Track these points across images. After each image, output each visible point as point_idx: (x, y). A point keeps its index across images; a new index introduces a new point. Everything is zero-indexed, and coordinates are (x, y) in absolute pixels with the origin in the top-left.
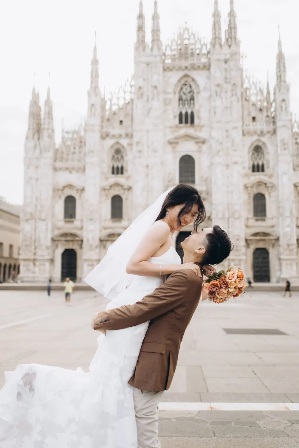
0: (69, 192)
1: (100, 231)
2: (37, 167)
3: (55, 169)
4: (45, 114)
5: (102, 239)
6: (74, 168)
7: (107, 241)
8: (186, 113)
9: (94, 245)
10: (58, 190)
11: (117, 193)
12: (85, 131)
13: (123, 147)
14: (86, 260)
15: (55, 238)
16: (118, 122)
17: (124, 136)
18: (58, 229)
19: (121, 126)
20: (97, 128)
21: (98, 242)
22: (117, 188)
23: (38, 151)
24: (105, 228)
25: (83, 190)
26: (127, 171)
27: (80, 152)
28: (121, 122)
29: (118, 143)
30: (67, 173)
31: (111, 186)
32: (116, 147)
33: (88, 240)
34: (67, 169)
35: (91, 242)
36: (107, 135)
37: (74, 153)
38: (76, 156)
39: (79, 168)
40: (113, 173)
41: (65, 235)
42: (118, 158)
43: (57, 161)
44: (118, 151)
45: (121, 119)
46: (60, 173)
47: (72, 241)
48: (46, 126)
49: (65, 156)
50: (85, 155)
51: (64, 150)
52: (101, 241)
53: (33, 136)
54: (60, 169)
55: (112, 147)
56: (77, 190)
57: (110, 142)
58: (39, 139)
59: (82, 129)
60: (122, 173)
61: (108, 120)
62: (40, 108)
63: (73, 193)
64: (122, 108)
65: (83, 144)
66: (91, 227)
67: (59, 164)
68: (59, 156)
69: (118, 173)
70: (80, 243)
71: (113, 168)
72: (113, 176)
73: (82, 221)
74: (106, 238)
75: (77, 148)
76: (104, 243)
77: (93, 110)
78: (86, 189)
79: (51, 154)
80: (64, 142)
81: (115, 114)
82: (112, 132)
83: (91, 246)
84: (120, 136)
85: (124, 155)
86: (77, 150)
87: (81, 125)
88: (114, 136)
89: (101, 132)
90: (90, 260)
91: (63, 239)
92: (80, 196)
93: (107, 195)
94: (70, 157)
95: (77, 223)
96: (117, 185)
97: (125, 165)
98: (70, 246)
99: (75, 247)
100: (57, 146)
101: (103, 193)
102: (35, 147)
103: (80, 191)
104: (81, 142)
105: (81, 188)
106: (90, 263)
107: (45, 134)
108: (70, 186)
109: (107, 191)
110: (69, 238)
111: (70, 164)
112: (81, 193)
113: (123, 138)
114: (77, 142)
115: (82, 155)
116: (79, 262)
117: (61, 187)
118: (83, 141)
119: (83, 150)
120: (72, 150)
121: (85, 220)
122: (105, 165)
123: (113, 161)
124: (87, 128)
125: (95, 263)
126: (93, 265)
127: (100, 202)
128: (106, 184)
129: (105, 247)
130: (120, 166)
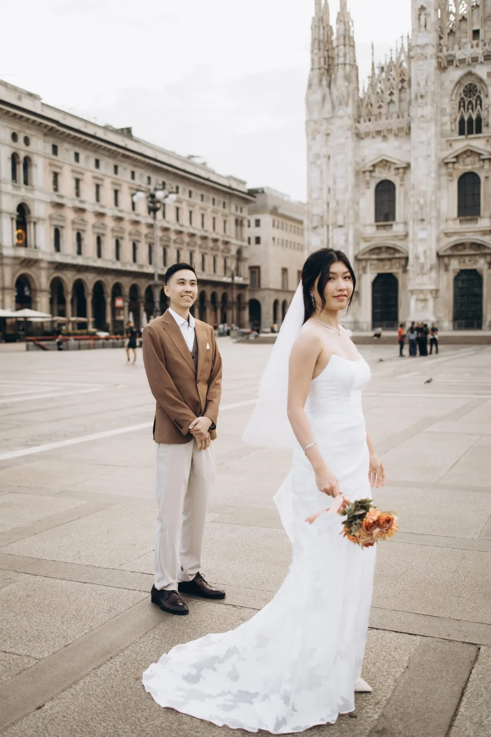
0: (382, 174)
1: (438, 240)
2: (328, 135)
3: (359, 136)
4: (338, 39)
5: (441, 253)
6: (390, 131)
7: (449, 256)
9: (428, 266)
10: (364, 172)
11: (469, 168)
12: (410, 58)
13: (481, 80)
14: (412, 292)
15: (360, 257)
16: (470, 34)
17: (481, 59)
18: (366, 240)
19: (475, 42)
20: (431, 51)
21: (434, 259)
22: (469, 160)
23: (328, 106)
24: (447, 235)
25: (407, 167)
26: (487, 125)
27: (400, 100)
28: (476, 33)
29: (470, 74)
30: (379, 139)
31: (457, 157)
32: (466, 82)
33: (417, 258)
34: (379, 132)
35: (422, 260)
36: (450, 62)
37: (391, 102)
38: (394, 108)
39: (400, 129)
40: (461, 132)
41: (378, 249)
42: (470, 102)
43: (362, 120)
44: (471, 90)
45: (476, 28)
46: (367, 142)
47: (390, 260)
48: (341, 60)
49: (375, 111)
50: (410, 103)
51: (373, 99)
52: (439, 257)
53: (321, 81)
54: (367, 134)
55: (459, 82)
56: (397, 169)
57: (455, 74)
58: (329, 86)
59: (403, 58)
60: (479, 131)
61: (452, 32)
62: (331, 27)
63: (390, 175)
64: (477, 6)
65: (405, 85)
66: (422, 235)
67: (364, 127)
68: (364, 112)
69: (470, 132)
70: (403, 262)
71: (462, 121)
72: (463, 137)
73: (405, 223)
74: (449, 252)
75: (396, 92)
76: (446, 260)
77: (423, 17)
78: (412, 166)
79: (350, 110)
80: (372, 86)
81: (464, 19)
82: (459, 54)
83: (422, 266)
84: (475, 60)
85: (482, 96)
86: (395, 98)
87: (402, 48)
88: (462, 61)
89: (438, 57)
90: (422, 291)
91: (374, 257)
92: (402, 179)
93: (450, 175)
94: (384, 110)
95: (398, 228)
96: (469, 152)
97: (484, 114)
98: (386, 269)
99: (395, 269)
100: (361, 95)
101: (444, 171)
102: (324, 99)
103: (401, 171)
104: (403, 81)
105: (404, 165)
106: (421, 297)
107: (340, 73)
108: (385, 163)
109: (450, 166)
110: (383, 256)
111: (383, 124)
112: (404, 173)
113: (481, 63)
114: (396, 83)
115: (405, 105)
116: (402, 295)
117: (368, 167)
118: (406, 78)
119: (405, 96)
120: (388, 99)
121: (411, 223)
122: (446, 119)
123: (462, 109)
124: (412, 54)
125: (429, 296)
126: (425, 300)
127: (438, 188)
128: (448, 153)
129: (447, 268)
130: (474, 117)
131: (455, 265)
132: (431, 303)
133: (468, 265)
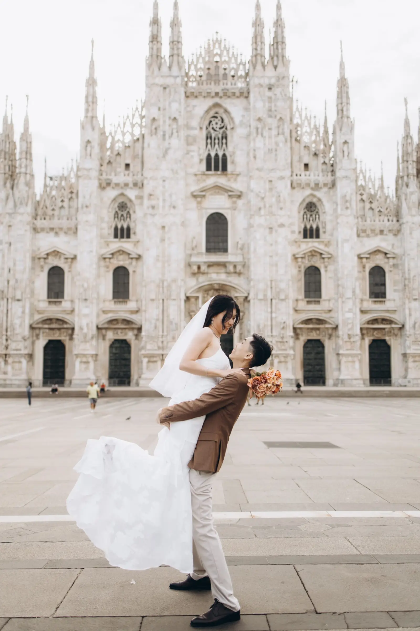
0: (54, 262)
1: (98, 316)
2: (10, 226)
3: (35, 230)
4: (21, 153)
5: (100, 326)
6: (61, 229)
7: (106, 329)
8: (217, 155)
9: (90, 336)
10: (39, 258)
11: (121, 263)
12: (78, 177)
13: (130, 201)
14: (77, 356)
15: (34, 326)
16: (123, 166)
17: (131, 185)
18: (39, 312)
19: (127, 172)
20: (94, 174)
21: (94, 331)
22: (121, 257)
23: (11, 204)
24: (104, 312)
25: (74, 258)
26: (135, 233)
27: (70, 207)
28: (127, 165)
29: (122, 194)
30: (52, 234)
31: (112, 254)
32: (120, 200)
33: (81, 329)
34: (52, 229)
35: (85, 330)
36: (109, 184)
37: (62, 207)
38: (65, 212)
39: (69, 229)
40: (116, 236)
41: (49, 320)
42: (122, 215)
43: (39, 218)
44: (123, 206)
45: (128, 162)
46: (41, 235)
47: (59, 329)
48: (23, 170)
49: (50, 212)
50: (77, 210)
51: (48, 203)
52: (98, 328)
53: (5, 183)
54: (43, 230)
55: (114, 200)
56: (66, 259)
57: (111, 193)
58: (12, 188)
59: (72, 175)
60: (128, 236)
61: (109, 162)
62: (15, 143)
63: (60, 263)
64: (129, 147)
65: (74, 196)
66: (86, 311)
67: (40, 223)
68: (40, 212)
69: (122, 237)
70: (70, 332)
71: (116, 229)
72: (116, 240)
73: (72, 301)
74: (106, 326)
75: (66, 200)
76: (104, 331)
77: (89, 149)
78: (78, 257)
79: (29, 209)
80: (46, 192)
81: (118, 154)
82: (115, 180)
83: (85, 336)
84: (126, 185)
85: (131, 212)
86: (66, 204)
87: (72, 169)
88: (117, 185)
89: (99, 179)
90: (85, 355)
91: (46, 326)
92: (70, 267)
93: (108, 267)
94: (56, 213)
95: (66, 305)
96: (121, 252)
97: (132, 226)
98: (56, 336)
99: (63, 337)
100: (38, 198)
101: (102, 263)
102: (7, 198)
103: (69, 260)
104: (72, 193)
105: (72, 256)
106: (84, 360)
107: (22, 180)
108: (56, 253)
109: (107, 260)
110: (54, 326)
111: (55, 223)
112: (72, 262)
113: (131, 188)
114: (66, 193)
115: (73, 211)
116: (68, 358)
117: (43, 255)
118: (75, 191)
119: (74, 204)
120: (60, 204)
121: (77, 301)
122: (105, 225)
123: (116, 219)
124: (79, 173)
125: (90, 359)
126: (87, 362)
127: (98, 276)
128: (106, 251)
129: (104, 337)
130: (125, 226)
131: (111, 336)
132: (92, 365)
133: (120, 336)
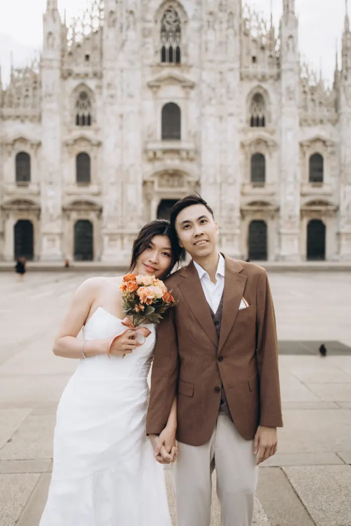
0: (20, 147)
1: (63, 197)
3: (3, 118)
5: (65, 207)
6: (26, 117)
7: (71, 210)
8: (171, 48)
9: (55, 216)
10: (7, 145)
11: (83, 150)
12: (41, 67)
13: (90, 90)
14: (45, 234)
15: (5, 206)
16: (83, 58)
17: (91, 75)
18: (9, 194)
19: (87, 63)
20: (56, 64)
21: (60, 211)
22: (83, 144)
24: (69, 194)
25: (39, 144)
26: (95, 121)
27: (34, 96)
28: (87, 57)
29: (83, 85)
30: (18, 121)
31: (76, 141)
32: (82, 89)
33: (47, 209)
34: (18, 117)
35: (51, 211)
36: (70, 74)
37: (27, 96)
38: (29, 101)
39: (34, 117)
40: (78, 123)
41: (18, 202)
42: (83, 105)
43: (5, 106)
44: (83, 96)
45: (88, 53)
46: (9, 123)
47: (28, 210)
49: (15, 100)
50: (41, 99)
51: (14, 92)
52: (64, 210)
54: (9, 117)
55: (75, 90)
56: (32, 145)
57: (73, 83)
59: (36, 65)
60: (89, 124)
61: (70, 54)
63: (26, 149)
64: (88, 39)
65: (38, 85)
66: (51, 193)
67: (7, 111)
68: (6, 100)
69: (83, 124)
70: (37, 212)
71: (78, 117)
72: (78, 127)
73: (39, 184)
74: (71, 207)
75: (30, 89)
76: (68, 212)
77: (51, 40)
78: (43, 144)
80: (13, 80)
81: (79, 46)
82: (76, 69)
83: (51, 216)
84: (86, 75)
85: (92, 101)
86: (30, 93)
87: (35, 59)
88: (78, 75)
89: (61, 70)
90: (51, 234)
91: (15, 207)
92: (36, 152)
93: (70, 153)
94: (22, 101)
95: (32, 187)
96: (83, 139)
97: (92, 114)
98: (25, 216)
99: (31, 217)
100: (4, 88)
101: (66, 149)
103: (35, 147)
104: (35, 82)
105: (37, 143)
106: (51, 237)
108: (22, 140)
109: (70, 146)
110: (23, 206)
111: (21, 111)
112: (37, 149)
113: (90, 78)
114: (31, 82)
115: (37, 100)
116: (37, 237)
117: (10, 140)
118: (38, 80)
119: (38, 92)
120: (24, 93)
121: (43, 185)
122: (67, 113)
123: (78, 108)
124: (43, 64)
125: (57, 238)
126: (53, 240)
127: (62, 161)
128: (69, 138)
129: (68, 217)
130: (86, 115)
131: (75, 216)
132: (58, 243)
133: (84, 216)
